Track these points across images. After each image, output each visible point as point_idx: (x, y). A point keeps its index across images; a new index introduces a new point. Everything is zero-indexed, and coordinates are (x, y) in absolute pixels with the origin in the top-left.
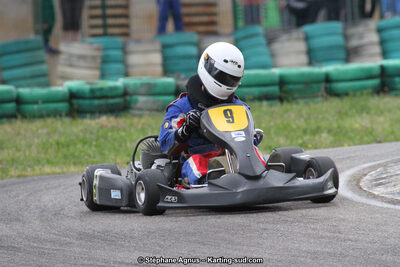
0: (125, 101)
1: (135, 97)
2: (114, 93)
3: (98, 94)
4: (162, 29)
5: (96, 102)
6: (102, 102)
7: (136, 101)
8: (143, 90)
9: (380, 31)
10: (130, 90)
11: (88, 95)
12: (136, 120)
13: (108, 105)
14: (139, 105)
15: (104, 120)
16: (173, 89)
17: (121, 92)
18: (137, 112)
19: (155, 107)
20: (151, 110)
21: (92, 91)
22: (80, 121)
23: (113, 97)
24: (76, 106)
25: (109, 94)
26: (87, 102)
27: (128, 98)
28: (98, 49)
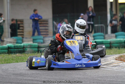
0: (24, 50)
1: (26, 49)
2: (21, 47)
3: (16, 47)
4: (33, 35)
5: (15, 50)
6: (17, 50)
7: (27, 50)
8: (29, 47)
9: (94, 37)
10: (25, 47)
11: (13, 48)
12: (26, 55)
13: (19, 51)
14: (27, 51)
15: (18, 54)
16: (37, 46)
17: (23, 47)
18: (27, 53)
19: (32, 51)
20: (31, 52)
21: (14, 47)
22: (11, 55)
23: (20, 48)
24: (10, 51)
25: (19, 47)
26: (13, 50)
27: (24, 49)
28: (15, 40)
